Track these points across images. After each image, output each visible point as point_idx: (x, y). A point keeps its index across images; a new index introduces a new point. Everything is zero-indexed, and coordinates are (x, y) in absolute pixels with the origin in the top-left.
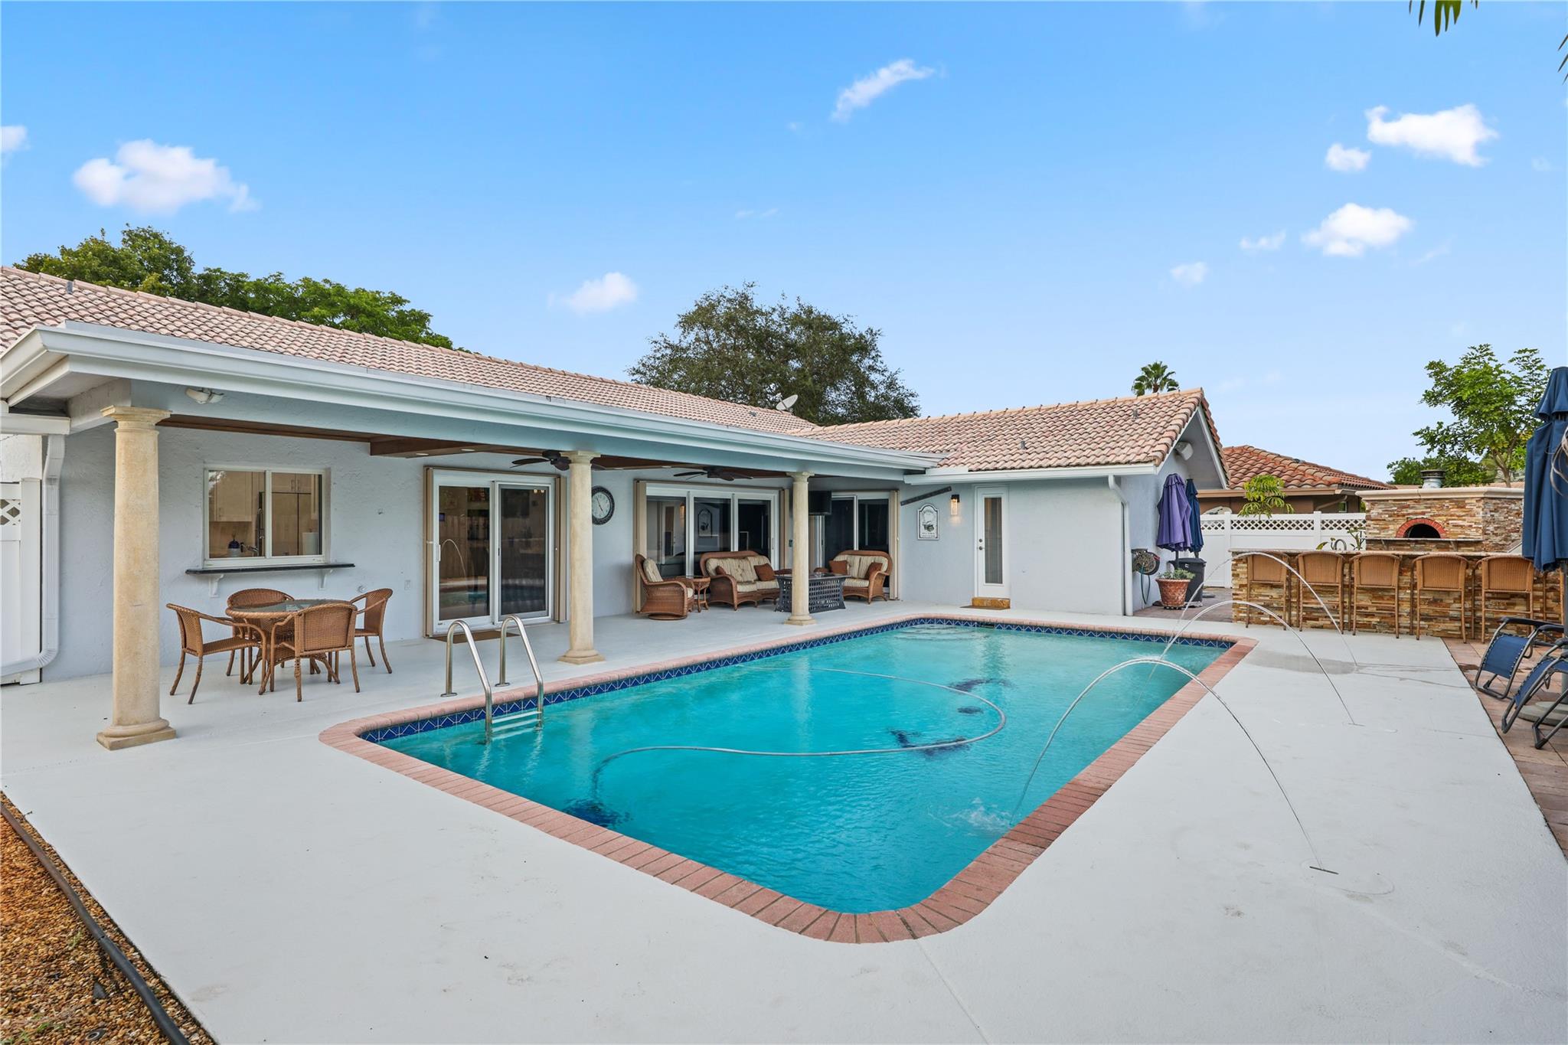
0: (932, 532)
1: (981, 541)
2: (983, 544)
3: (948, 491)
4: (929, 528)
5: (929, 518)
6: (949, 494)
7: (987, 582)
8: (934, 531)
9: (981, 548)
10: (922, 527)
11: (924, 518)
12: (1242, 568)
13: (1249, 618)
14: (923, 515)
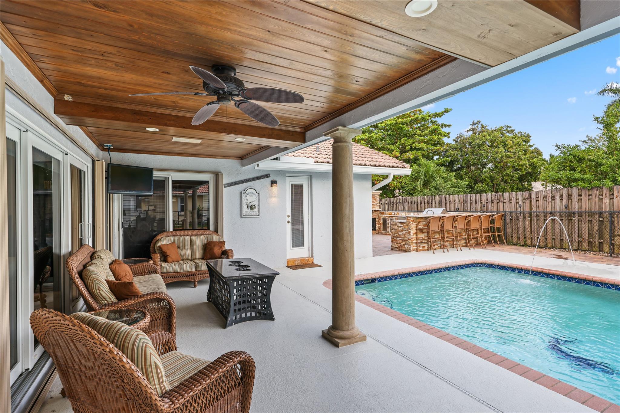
0: (255, 210)
1: (288, 216)
2: (290, 219)
3: (268, 177)
4: (252, 207)
5: (251, 198)
6: (268, 181)
7: (293, 247)
8: (256, 210)
9: (288, 222)
10: (245, 207)
11: (247, 198)
12: (414, 225)
13: (417, 249)
14: (246, 196)
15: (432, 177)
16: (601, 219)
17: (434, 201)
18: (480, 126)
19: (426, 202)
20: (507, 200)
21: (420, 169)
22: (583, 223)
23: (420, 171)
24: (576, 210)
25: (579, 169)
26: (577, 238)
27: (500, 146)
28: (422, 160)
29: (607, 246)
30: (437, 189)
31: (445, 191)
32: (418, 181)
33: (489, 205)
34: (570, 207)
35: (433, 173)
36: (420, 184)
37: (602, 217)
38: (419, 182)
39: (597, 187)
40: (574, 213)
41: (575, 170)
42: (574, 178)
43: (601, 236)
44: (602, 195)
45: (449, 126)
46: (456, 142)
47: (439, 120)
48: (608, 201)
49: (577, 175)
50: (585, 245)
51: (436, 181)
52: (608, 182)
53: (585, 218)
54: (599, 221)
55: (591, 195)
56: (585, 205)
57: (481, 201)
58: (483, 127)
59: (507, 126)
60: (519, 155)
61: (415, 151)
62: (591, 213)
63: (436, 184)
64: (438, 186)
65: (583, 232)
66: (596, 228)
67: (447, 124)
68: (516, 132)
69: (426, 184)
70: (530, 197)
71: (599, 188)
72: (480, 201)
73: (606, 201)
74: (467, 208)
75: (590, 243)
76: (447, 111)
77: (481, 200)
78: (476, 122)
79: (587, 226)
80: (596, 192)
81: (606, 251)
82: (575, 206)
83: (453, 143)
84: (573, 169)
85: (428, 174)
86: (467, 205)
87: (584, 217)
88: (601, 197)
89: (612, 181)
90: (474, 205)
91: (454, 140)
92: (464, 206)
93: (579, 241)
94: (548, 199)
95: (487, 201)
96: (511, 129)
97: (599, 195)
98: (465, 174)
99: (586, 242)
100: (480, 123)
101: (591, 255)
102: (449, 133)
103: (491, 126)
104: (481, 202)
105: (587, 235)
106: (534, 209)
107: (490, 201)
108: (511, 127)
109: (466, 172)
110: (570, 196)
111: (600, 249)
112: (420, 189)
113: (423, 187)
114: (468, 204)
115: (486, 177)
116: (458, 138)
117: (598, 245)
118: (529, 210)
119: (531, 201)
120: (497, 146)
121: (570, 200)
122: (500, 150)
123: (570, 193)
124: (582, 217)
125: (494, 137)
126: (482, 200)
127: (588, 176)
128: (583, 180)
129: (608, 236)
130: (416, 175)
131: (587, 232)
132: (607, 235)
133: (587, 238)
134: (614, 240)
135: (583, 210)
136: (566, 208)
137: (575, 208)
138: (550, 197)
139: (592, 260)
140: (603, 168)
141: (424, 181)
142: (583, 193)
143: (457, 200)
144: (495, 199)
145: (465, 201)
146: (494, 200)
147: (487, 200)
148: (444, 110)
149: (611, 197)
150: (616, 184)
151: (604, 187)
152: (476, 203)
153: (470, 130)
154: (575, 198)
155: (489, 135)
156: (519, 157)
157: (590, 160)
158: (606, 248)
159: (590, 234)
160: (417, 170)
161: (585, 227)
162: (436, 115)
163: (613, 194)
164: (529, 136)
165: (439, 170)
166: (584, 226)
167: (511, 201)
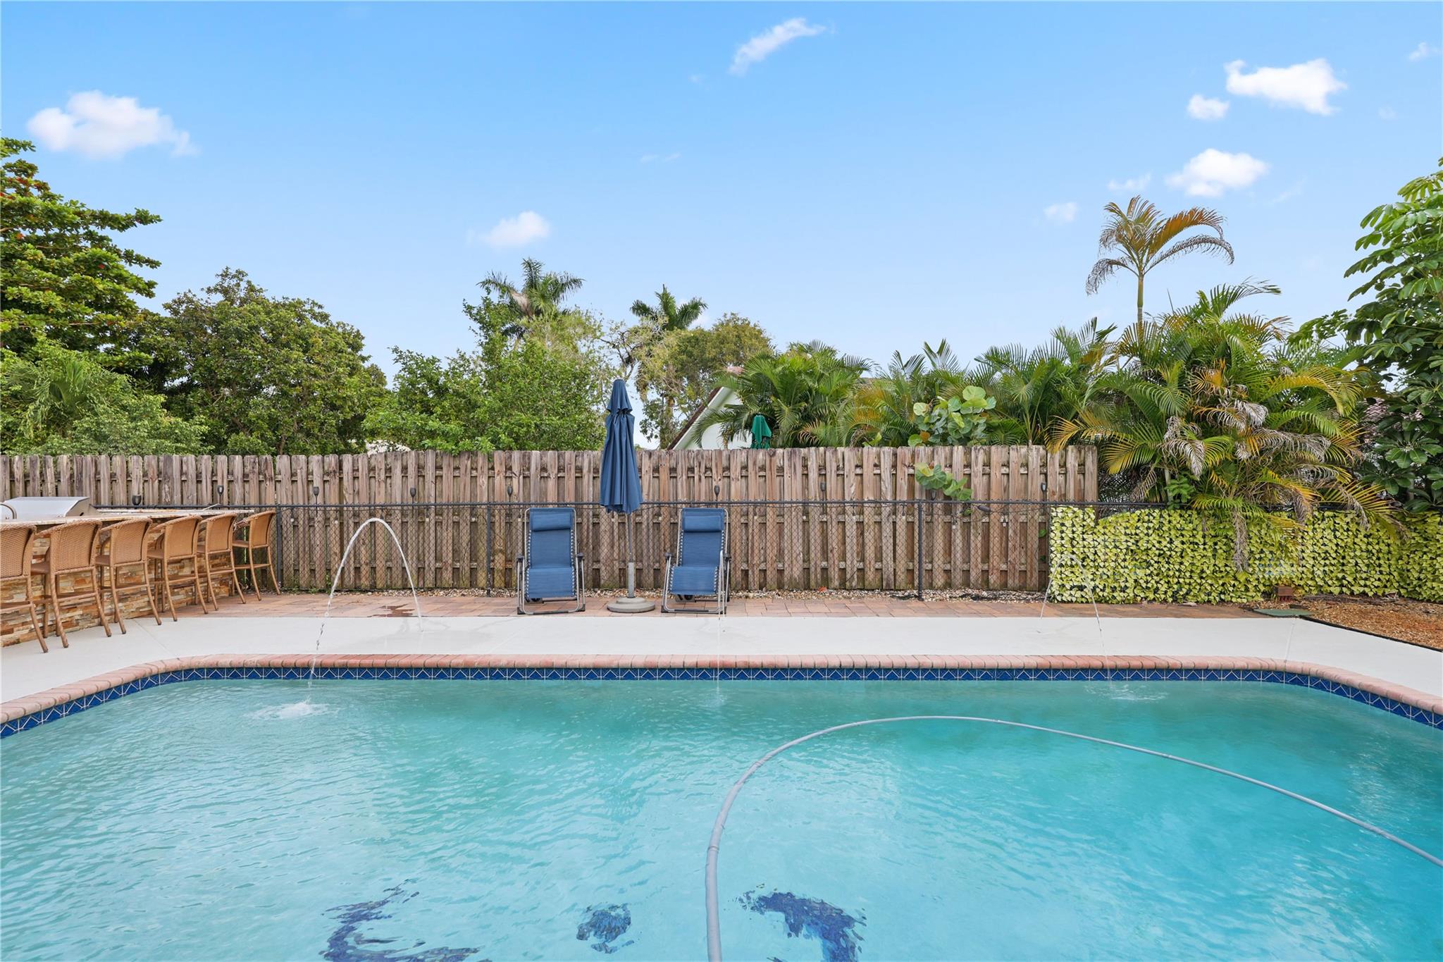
15: (83, 400)
16: (474, 519)
17: (50, 473)
18: (243, 285)
19: (18, 474)
20: (284, 476)
21: (35, 370)
22: (444, 528)
23: (36, 376)
24: (433, 502)
25: (438, 410)
26: (433, 562)
27: (294, 346)
28: (42, 343)
29: (484, 575)
30: (100, 438)
31: (128, 447)
32: (25, 410)
33: (238, 488)
34: (421, 494)
35: (85, 389)
36: (35, 418)
37: (475, 516)
38: (29, 413)
39: (469, 451)
40: (428, 507)
41: (432, 413)
42: (427, 428)
43: (473, 557)
44: (476, 469)
45: (153, 264)
46: (176, 312)
47: (119, 239)
48: (486, 483)
49: (433, 424)
50: (447, 575)
51: (96, 414)
52: (484, 442)
53: (448, 518)
54: (471, 523)
55: (457, 468)
56: (449, 491)
57: (212, 476)
58: (251, 288)
59: (313, 303)
60: (337, 373)
61: (19, 311)
62: (457, 507)
63: (98, 424)
64: (105, 430)
65: (444, 548)
66: (465, 538)
67: (145, 254)
68: (334, 319)
69: (57, 421)
70: (341, 468)
71: (472, 454)
72: (209, 475)
73: (483, 481)
74: (172, 497)
75: (455, 570)
76: (144, 218)
77: (214, 473)
78: (232, 271)
79: (450, 534)
80: (466, 462)
81: (481, 585)
82: (429, 493)
83: (166, 314)
84: (428, 410)
85: (66, 390)
86: (172, 488)
87: (445, 515)
88: (474, 473)
89: (492, 441)
90: (192, 486)
91: (167, 306)
92: (159, 489)
93: (436, 569)
94: (379, 475)
95: (231, 478)
96: (320, 310)
97: (472, 468)
98: (200, 405)
99: (450, 569)
100: (246, 279)
101: (455, 596)
102: (151, 285)
103: (274, 292)
104: (214, 479)
105: (450, 555)
106: (349, 499)
107: (240, 476)
108: (320, 307)
109: (203, 398)
110: (420, 468)
111: (473, 584)
112: (36, 437)
113: (48, 428)
114: (173, 483)
115: (258, 418)
116: (179, 302)
117: (468, 575)
118: (337, 502)
119: (341, 479)
120: (287, 345)
121: (421, 479)
122: (294, 355)
123: (422, 462)
124: (441, 515)
125: (279, 319)
126: (216, 475)
127: (453, 426)
128: (445, 435)
129: (484, 555)
130: (18, 388)
131: (450, 548)
132: (482, 554)
133: (450, 561)
134: (493, 561)
135: (445, 501)
136: (413, 496)
137: (429, 496)
138: (383, 471)
139: (457, 611)
140: (479, 414)
141: (51, 411)
142: (445, 462)
143: (137, 472)
144: (254, 472)
145: (163, 476)
146: (251, 476)
147: (230, 473)
148: (133, 213)
149: (491, 472)
150: (498, 448)
151: (479, 453)
152: (199, 482)
153: (216, 290)
154: (430, 473)
155: (268, 313)
156: (338, 379)
157: (457, 393)
158: (482, 578)
159: (456, 552)
160: (22, 371)
161: (447, 535)
162: (106, 219)
163: (493, 468)
164: (358, 335)
165: (111, 382)
166: (445, 534)
167: (294, 479)
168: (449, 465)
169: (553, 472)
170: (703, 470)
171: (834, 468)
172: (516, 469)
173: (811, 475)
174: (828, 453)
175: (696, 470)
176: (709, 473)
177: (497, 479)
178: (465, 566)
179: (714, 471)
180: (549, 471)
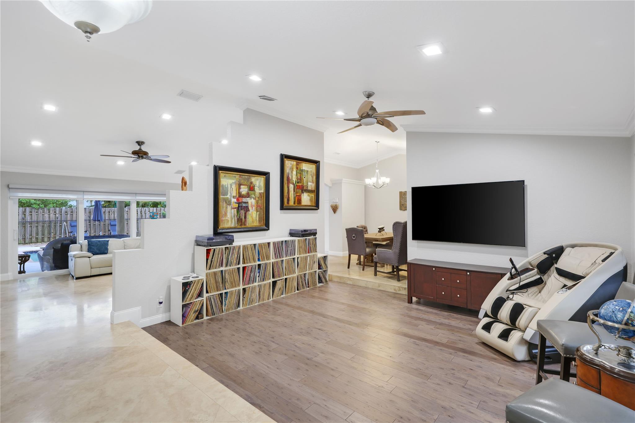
168: (35, 211)
169: (69, 213)
170: (112, 212)
171: (144, 212)
172: (57, 212)
173: (138, 213)
174: (142, 209)
175: (111, 212)
176: (114, 213)
177: (51, 215)
178: (40, 236)
179: (115, 212)
180: (68, 213)
